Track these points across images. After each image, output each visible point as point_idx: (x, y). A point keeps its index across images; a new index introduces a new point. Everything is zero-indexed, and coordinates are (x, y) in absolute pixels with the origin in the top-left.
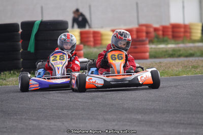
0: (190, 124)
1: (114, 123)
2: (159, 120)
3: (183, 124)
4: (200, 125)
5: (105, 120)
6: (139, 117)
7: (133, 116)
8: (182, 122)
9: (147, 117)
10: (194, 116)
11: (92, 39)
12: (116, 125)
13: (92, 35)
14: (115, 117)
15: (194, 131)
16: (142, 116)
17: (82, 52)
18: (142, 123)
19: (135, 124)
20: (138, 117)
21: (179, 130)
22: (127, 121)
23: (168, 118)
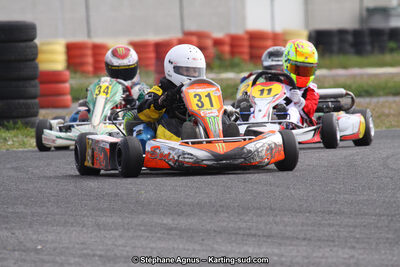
0: (269, 237)
1: (116, 233)
2: (209, 227)
3: (255, 235)
4: (288, 238)
5: (98, 225)
6: (168, 221)
7: (156, 219)
8: (253, 232)
9: (183, 222)
10: (278, 219)
11: (90, 60)
12: (120, 236)
13: (89, 52)
14: (120, 220)
15: (276, 251)
16: (173, 220)
17: (67, 85)
18: (173, 232)
19: (158, 235)
20: (165, 222)
21: (246, 248)
22: (142, 228)
23: (225, 224)
